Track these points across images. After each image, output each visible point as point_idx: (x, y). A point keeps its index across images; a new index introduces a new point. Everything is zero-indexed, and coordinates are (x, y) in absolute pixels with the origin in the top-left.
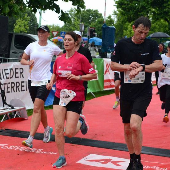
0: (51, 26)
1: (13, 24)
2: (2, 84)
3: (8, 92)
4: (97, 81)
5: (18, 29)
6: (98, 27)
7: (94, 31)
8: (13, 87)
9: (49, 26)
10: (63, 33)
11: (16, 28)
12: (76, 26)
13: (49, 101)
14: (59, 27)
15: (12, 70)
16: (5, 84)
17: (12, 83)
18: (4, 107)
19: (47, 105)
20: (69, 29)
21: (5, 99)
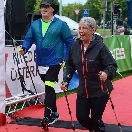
0: (73, 5)
1: (33, 5)
2: (20, 69)
3: (27, 77)
4: (124, 60)
5: (38, 9)
6: (123, 3)
7: (119, 7)
8: (32, 71)
9: (71, 4)
10: (86, 11)
11: (36, 9)
12: (99, 3)
13: (73, 84)
14: (81, 5)
15: (30, 53)
16: (24, 68)
17: (31, 67)
18: (24, 93)
19: (71, 89)
20: (92, 6)
21: (24, 85)
